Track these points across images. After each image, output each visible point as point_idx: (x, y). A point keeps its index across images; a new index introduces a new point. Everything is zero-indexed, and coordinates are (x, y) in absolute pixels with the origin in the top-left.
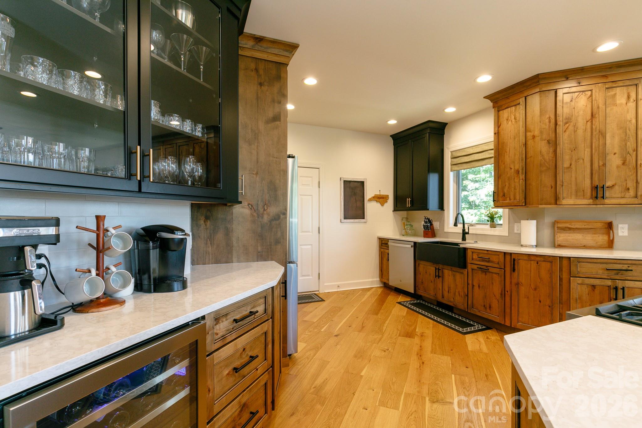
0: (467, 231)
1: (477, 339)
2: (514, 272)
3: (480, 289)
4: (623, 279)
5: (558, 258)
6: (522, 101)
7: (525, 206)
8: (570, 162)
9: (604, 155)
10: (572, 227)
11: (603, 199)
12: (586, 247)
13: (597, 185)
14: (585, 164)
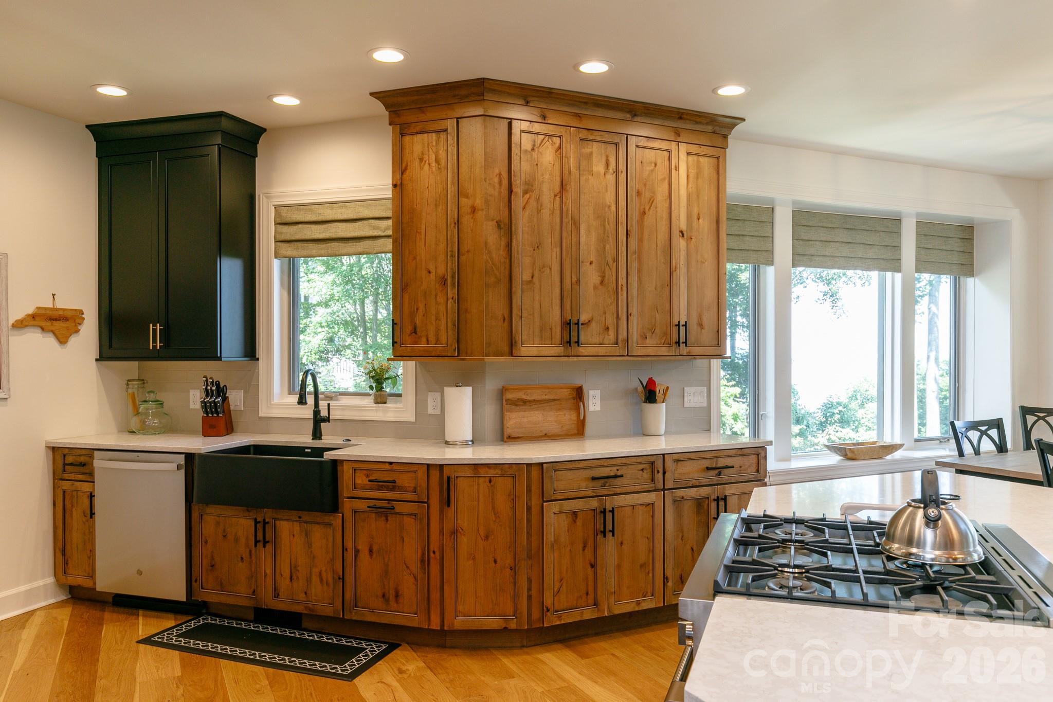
0: (324, 413)
1: (382, 682)
2: (449, 506)
3: (374, 555)
4: (611, 493)
5: (525, 465)
6: (450, 124)
7: (457, 356)
8: (531, 271)
9: (577, 264)
10: (528, 398)
11: (578, 346)
12: (549, 436)
13: (570, 320)
14: (553, 277)
